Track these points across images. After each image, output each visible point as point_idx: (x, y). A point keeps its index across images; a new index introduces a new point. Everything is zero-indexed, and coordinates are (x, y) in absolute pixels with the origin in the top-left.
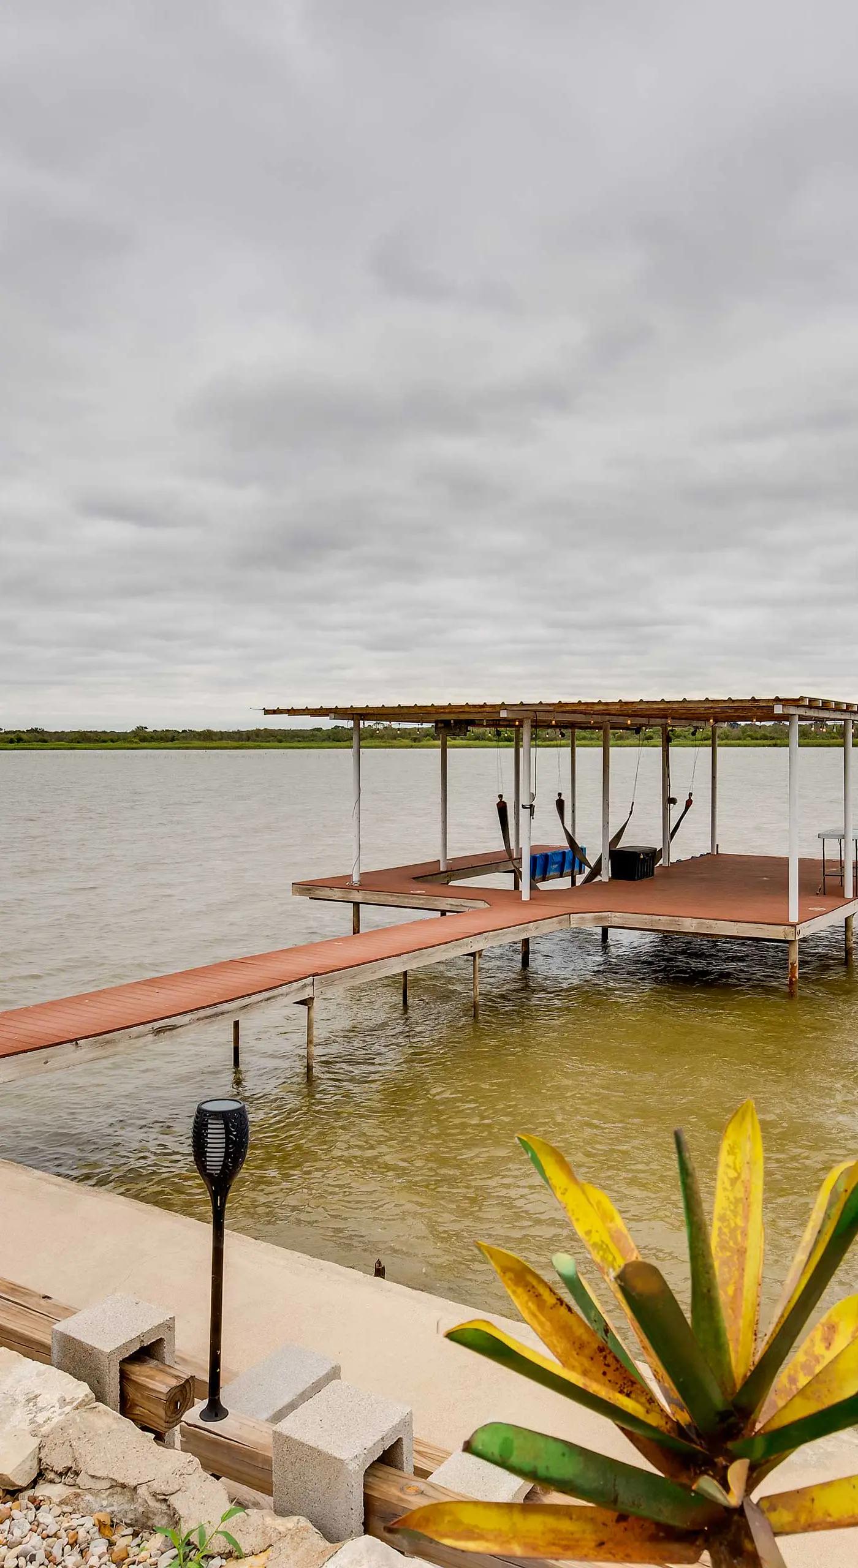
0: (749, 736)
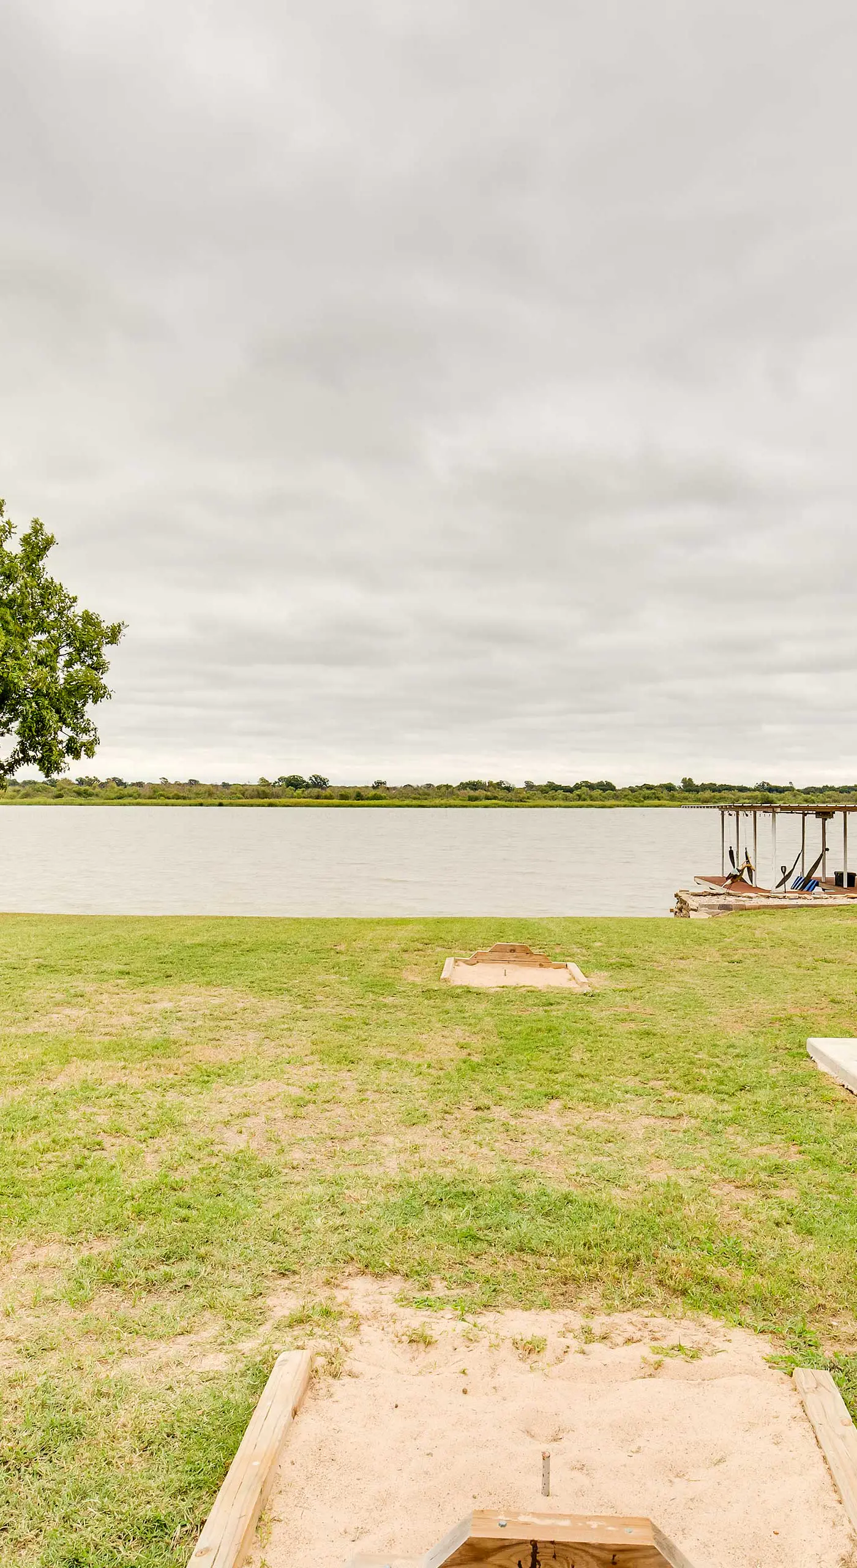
0: (162, 795)
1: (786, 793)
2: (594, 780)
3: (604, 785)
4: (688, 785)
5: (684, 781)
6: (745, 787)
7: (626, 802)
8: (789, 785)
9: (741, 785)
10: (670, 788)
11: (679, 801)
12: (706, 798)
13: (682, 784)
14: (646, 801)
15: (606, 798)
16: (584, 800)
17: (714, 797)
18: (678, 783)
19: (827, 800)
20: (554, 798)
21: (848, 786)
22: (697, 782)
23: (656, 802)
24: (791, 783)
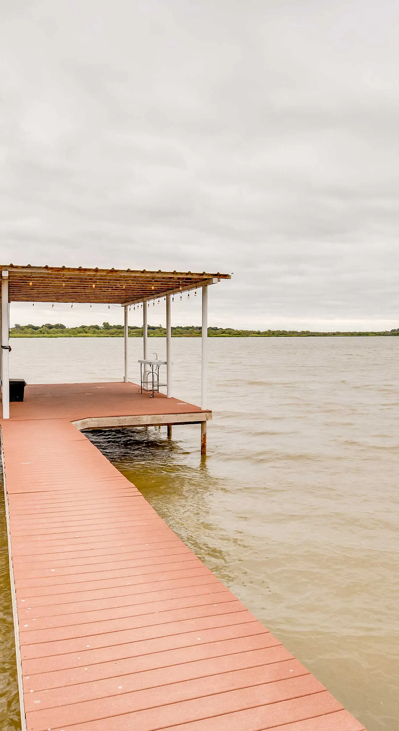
1: (157, 330)
2: (53, 323)
3: (59, 326)
4: (107, 326)
5: (104, 324)
6: (137, 327)
7: (67, 335)
8: (160, 326)
9: (134, 326)
10: (97, 327)
11: (97, 334)
12: (112, 332)
13: (103, 326)
14: (78, 334)
15: (56, 332)
16: (44, 334)
17: (117, 332)
18: (101, 325)
19: (177, 333)
20: (25, 333)
21: (189, 326)
22: (111, 324)
23: (85, 334)
24: (160, 325)
